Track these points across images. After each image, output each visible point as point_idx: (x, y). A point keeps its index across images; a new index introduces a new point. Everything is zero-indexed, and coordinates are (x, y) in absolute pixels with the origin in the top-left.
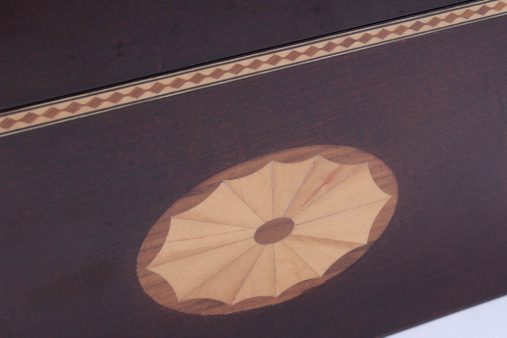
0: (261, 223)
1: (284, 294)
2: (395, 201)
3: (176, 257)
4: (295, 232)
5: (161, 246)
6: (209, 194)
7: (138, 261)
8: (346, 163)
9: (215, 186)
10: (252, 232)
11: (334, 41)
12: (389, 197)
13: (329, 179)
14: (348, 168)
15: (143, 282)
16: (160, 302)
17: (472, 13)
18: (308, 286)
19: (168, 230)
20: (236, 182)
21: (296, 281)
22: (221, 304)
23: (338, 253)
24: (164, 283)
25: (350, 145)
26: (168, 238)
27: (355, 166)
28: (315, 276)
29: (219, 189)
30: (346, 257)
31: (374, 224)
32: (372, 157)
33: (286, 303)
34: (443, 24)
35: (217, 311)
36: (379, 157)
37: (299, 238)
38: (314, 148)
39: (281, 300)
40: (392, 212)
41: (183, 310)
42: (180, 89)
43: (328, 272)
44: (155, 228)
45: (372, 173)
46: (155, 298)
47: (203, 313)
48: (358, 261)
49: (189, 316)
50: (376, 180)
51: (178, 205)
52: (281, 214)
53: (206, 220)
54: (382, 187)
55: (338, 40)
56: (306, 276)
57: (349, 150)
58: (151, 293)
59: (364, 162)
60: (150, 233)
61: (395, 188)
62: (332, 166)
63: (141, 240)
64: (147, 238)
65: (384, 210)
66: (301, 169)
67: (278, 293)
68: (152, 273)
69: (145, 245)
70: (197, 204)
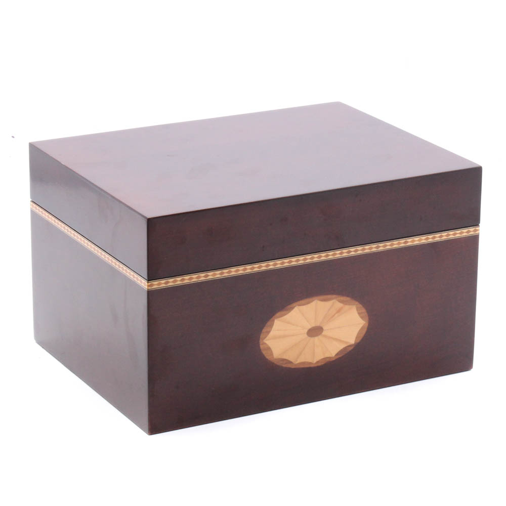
0: (309, 327)
1: (318, 362)
2: (367, 325)
3: (275, 338)
4: (324, 333)
5: (270, 331)
6: (290, 311)
7: (261, 337)
8: (346, 304)
9: (293, 308)
10: (306, 331)
11: (343, 251)
12: (364, 322)
13: (339, 311)
14: (347, 307)
15: (262, 347)
16: (267, 357)
17: (401, 243)
18: (328, 360)
19: (273, 325)
20: (301, 307)
21: (322, 357)
22: (291, 362)
23: (341, 346)
24: (269, 349)
25: (348, 296)
26: (273, 329)
27: (351, 306)
28: (331, 356)
29: (294, 310)
30: (345, 349)
31: (358, 334)
32: (357, 303)
33: (318, 367)
34: (388, 247)
35: (289, 366)
36: (360, 303)
37: (325, 336)
38: (334, 296)
39: (316, 365)
40: (366, 330)
41: (275, 363)
42: (284, 266)
43: (336, 355)
44: (269, 323)
45: (357, 310)
46: (265, 355)
47: (284, 366)
48: (350, 351)
49: (278, 366)
50: (359, 314)
51: (278, 314)
52: (318, 324)
53: (288, 323)
54: (362, 318)
55: (345, 251)
56: (327, 355)
57: (348, 299)
58: (264, 352)
59: (354, 305)
60: (266, 325)
61: (367, 318)
62: (340, 305)
64: (265, 327)
65: (362, 328)
66: (328, 304)
67: (315, 362)
68: (265, 344)
69: (264, 330)
70: (285, 315)
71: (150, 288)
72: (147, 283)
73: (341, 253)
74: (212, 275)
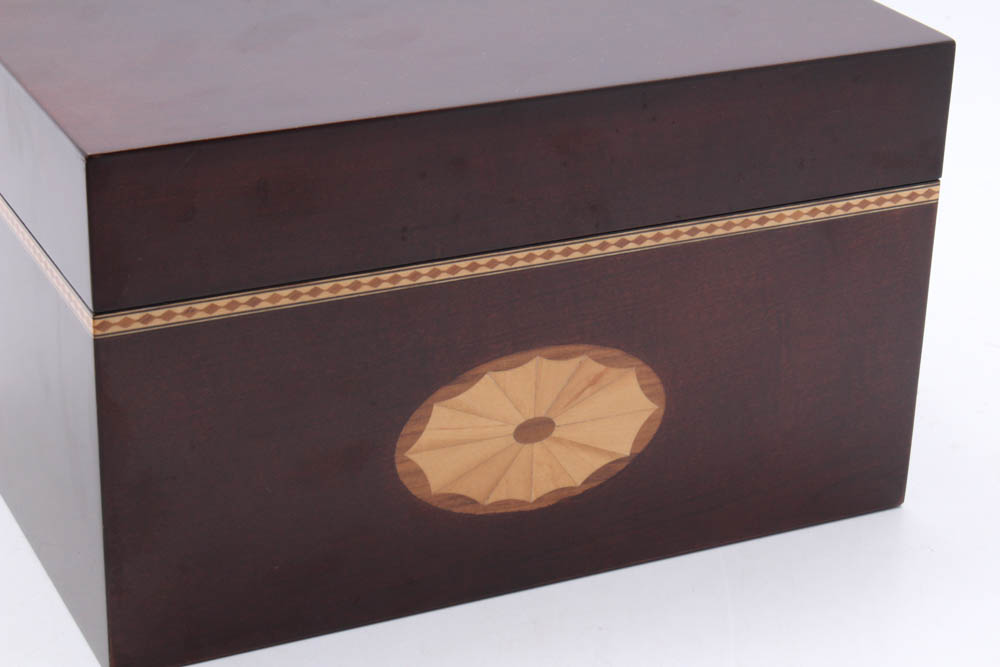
0: (522, 420)
1: (540, 500)
2: (662, 412)
3: (433, 446)
4: (556, 433)
5: (421, 432)
6: (473, 384)
7: (398, 445)
8: (613, 366)
9: (479, 377)
10: (512, 429)
11: (609, 240)
12: (656, 407)
13: (594, 382)
14: (614, 372)
15: (400, 468)
16: (414, 492)
17: (751, 222)
18: (566, 494)
19: (429, 416)
20: (500, 375)
21: (552, 488)
22: (474, 502)
23: (600, 462)
24: (419, 472)
25: (618, 347)
26: (429, 426)
27: (623, 370)
28: (573, 485)
29: (482, 381)
30: (606, 468)
31: (639, 434)
32: (640, 363)
33: (540, 511)
34: (719, 232)
35: (469, 510)
36: (647, 364)
37: (559, 441)
38: (581, 348)
39: (536, 507)
40: (658, 423)
41: (435, 504)
42: (456, 276)
43: (586, 482)
44: (417, 414)
45: (639, 379)
46: (410, 487)
47: (457, 510)
48: (620, 473)
49: (442, 512)
50: (643, 387)
51: (442, 392)
52: (542, 413)
53: (468, 411)
54: (649, 396)
55: (612, 240)
56: (564, 483)
57: (617, 353)
58: (406, 481)
59: (632, 366)
60: (412, 418)
61: (663, 398)
62: (599, 368)
63: (403, 423)
64: (408, 423)
65: (649, 420)
66: (567, 366)
67: (533, 498)
68: (409, 460)
69: (406, 430)
70: (459, 393)
71: (99, 332)
72: (91, 320)
73: (603, 246)
74: (269, 300)
